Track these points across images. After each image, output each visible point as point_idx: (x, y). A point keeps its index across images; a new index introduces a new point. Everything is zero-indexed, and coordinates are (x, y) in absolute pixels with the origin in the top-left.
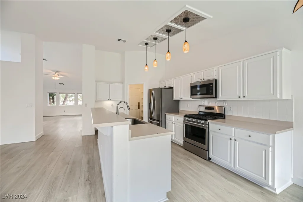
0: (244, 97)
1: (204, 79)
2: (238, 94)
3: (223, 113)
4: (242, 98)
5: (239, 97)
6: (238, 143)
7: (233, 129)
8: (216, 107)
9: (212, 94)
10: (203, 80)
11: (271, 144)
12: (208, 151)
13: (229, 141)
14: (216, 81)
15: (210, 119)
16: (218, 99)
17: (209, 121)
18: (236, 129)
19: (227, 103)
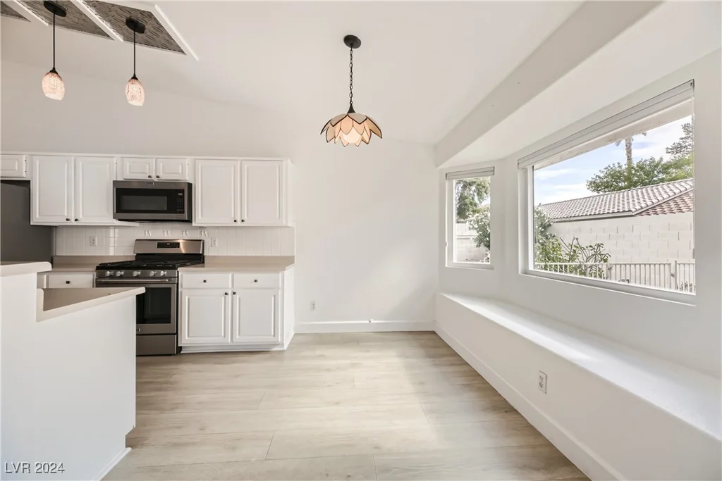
0: (243, 221)
1: (158, 177)
2: (233, 216)
3: (201, 252)
4: (239, 223)
5: (235, 221)
6: (238, 297)
7: (230, 275)
8: (181, 242)
9: (183, 212)
10: (156, 180)
11: (280, 285)
12: (177, 333)
13: (223, 298)
14: (190, 185)
15: (182, 266)
16: (194, 224)
17: (179, 269)
18: (235, 275)
19: (208, 234)
